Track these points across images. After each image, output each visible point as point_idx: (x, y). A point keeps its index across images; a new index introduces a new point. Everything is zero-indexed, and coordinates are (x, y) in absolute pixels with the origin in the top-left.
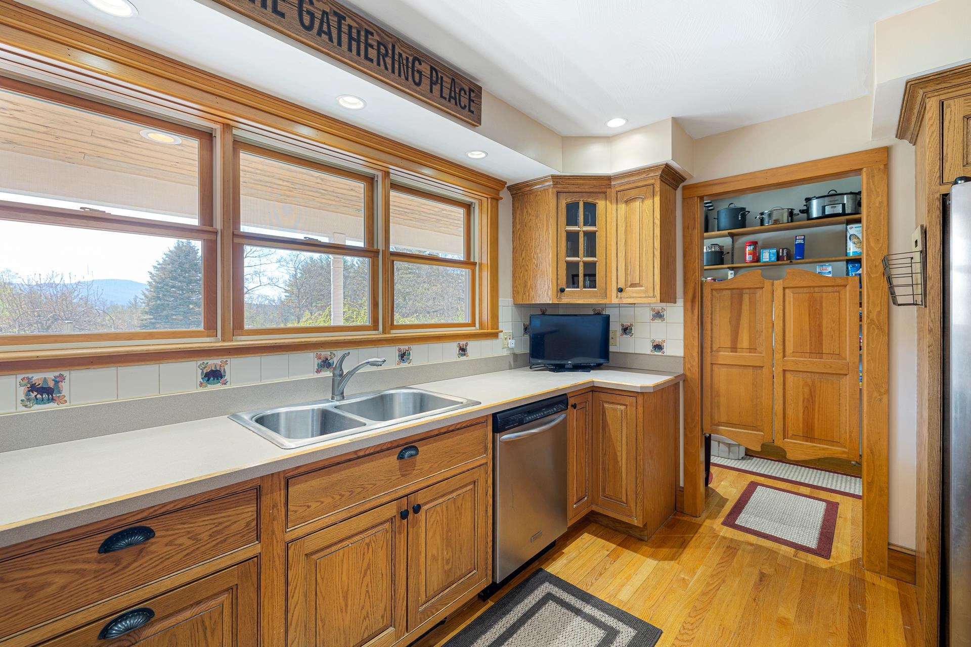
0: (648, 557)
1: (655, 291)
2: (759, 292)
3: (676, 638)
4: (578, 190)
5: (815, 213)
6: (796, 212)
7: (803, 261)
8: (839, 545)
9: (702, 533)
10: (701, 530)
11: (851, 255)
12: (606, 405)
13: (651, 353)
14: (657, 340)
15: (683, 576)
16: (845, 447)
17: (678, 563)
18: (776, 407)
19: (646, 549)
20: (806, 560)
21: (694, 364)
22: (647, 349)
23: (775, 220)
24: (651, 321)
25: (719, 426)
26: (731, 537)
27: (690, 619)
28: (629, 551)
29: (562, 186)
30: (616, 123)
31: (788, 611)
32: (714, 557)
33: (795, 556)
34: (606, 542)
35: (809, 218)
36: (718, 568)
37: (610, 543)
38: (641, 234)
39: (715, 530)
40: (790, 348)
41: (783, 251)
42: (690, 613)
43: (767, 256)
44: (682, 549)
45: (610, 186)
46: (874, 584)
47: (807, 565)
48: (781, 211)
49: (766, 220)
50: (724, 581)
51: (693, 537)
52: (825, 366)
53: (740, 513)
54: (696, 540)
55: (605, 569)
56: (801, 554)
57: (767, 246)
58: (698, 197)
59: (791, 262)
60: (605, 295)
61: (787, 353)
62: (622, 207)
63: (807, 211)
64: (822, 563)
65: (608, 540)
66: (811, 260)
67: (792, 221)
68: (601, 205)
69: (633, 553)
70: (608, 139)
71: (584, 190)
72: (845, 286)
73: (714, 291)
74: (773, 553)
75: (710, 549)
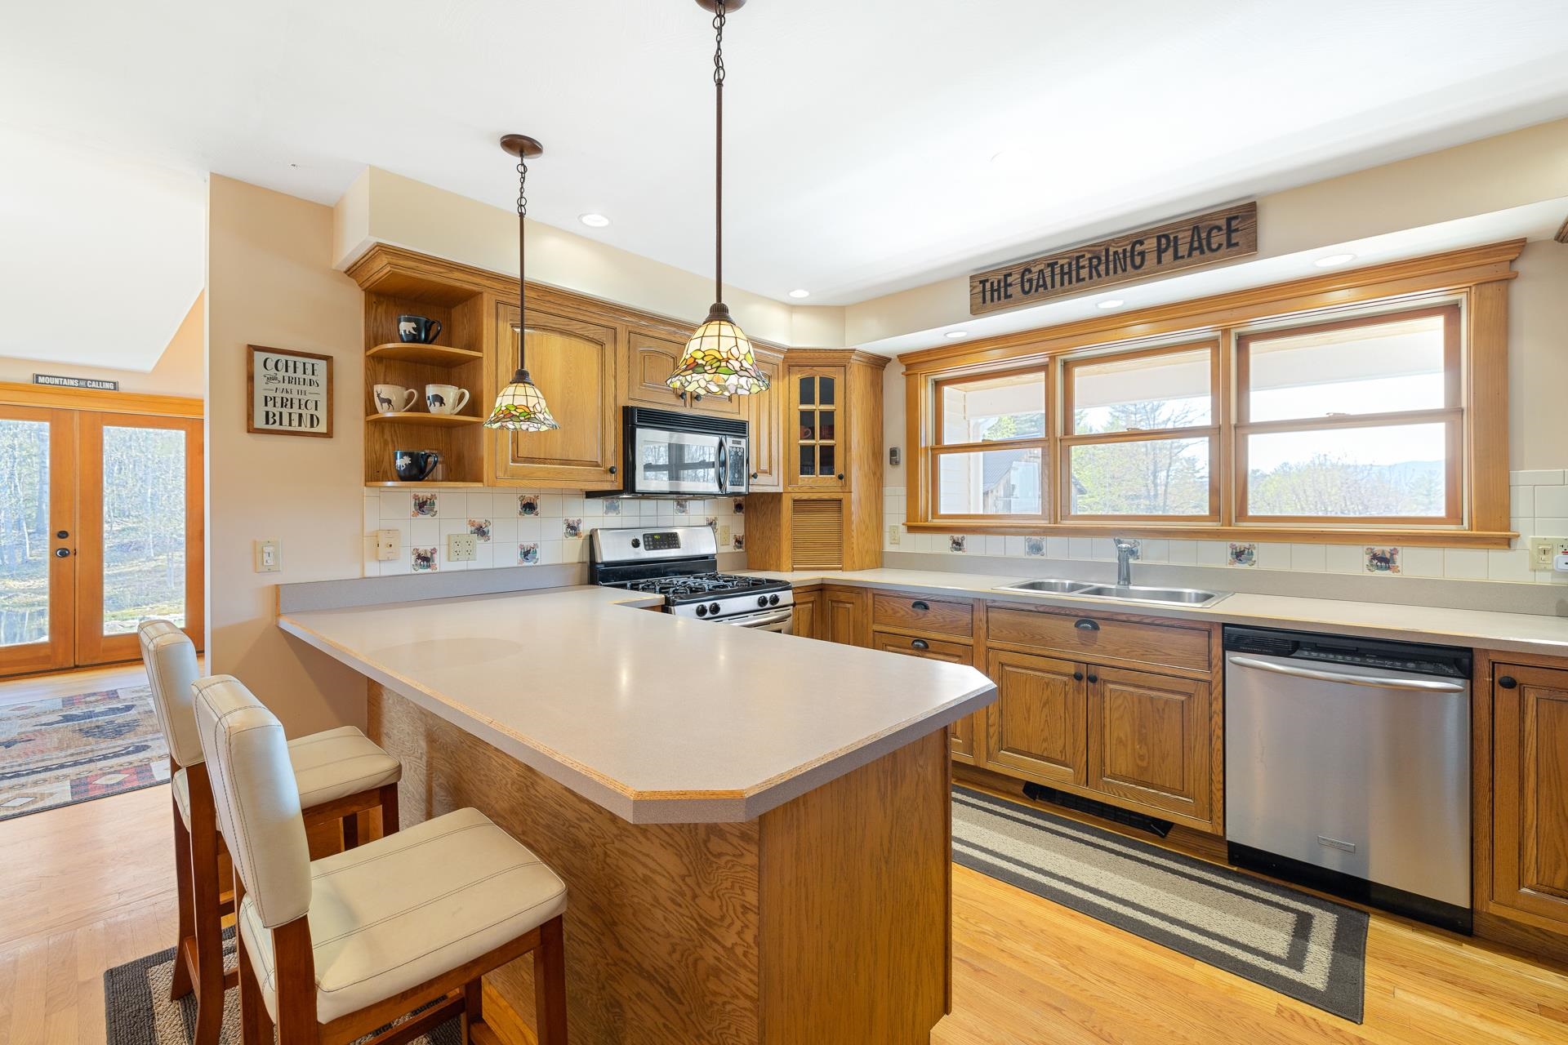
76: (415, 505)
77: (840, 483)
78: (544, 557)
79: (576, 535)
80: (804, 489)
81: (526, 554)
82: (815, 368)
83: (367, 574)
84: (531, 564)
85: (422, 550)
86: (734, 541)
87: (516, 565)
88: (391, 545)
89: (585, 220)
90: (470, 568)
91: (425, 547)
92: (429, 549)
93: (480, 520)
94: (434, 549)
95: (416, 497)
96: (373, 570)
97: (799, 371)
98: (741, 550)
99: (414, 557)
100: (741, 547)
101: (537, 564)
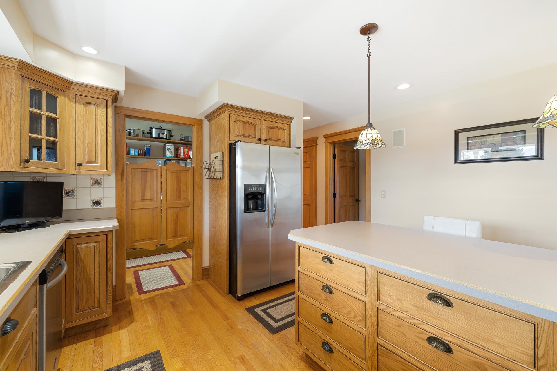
0: (119, 330)
1: (108, 167)
2: (155, 171)
3: (166, 347)
4: (42, 81)
5: (154, 136)
6: (146, 132)
7: (149, 157)
8: (184, 278)
9: (134, 304)
10: (132, 303)
11: (168, 157)
12: (79, 246)
13: (91, 208)
14: (95, 199)
15: (144, 325)
16: (188, 236)
17: (137, 322)
18: (163, 226)
19: (113, 328)
20: (179, 289)
21: (123, 211)
22: (88, 205)
23: (136, 134)
24: (91, 187)
25: (135, 243)
26: (147, 297)
27: (164, 337)
28: (106, 335)
29: (27, 72)
30: (89, 50)
31: (189, 308)
32: (148, 308)
33: (175, 290)
34: (85, 342)
35: (151, 137)
36: (155, 312)
37: (88, 341)
38: (97, 128)
39: (138, 299)
40: (169, 198)
41: (141, 151)
42: (162, 335)
43: (133, 152)
44: (132, 315)
45: (69, 88)
46: (201, 284)
47: (181, 290)
48: (140, 130)
49: (132, 133)
50: (161, 314)
51: (131, 308)
52: (182, 204)
53: (142, 286)
54: (134, 308)
55: (101, 353)
56: (176, 288)
57: (134, 147)
58: (125, 115)
59: (144, 157)
60: (64, 167)
61: (168, 200)
62: (81, 108)
63: (151, 133)
64: (184, 287)
65: (85, 340)
66: (153, 157)
67: (144, 137)
68: (61, 100)
69: (109, 334)
70: (74, 55)
71: (47, 83)
72: (189, 171)
73: (132, 169)
74: (168, 294)
75: (144, 307)
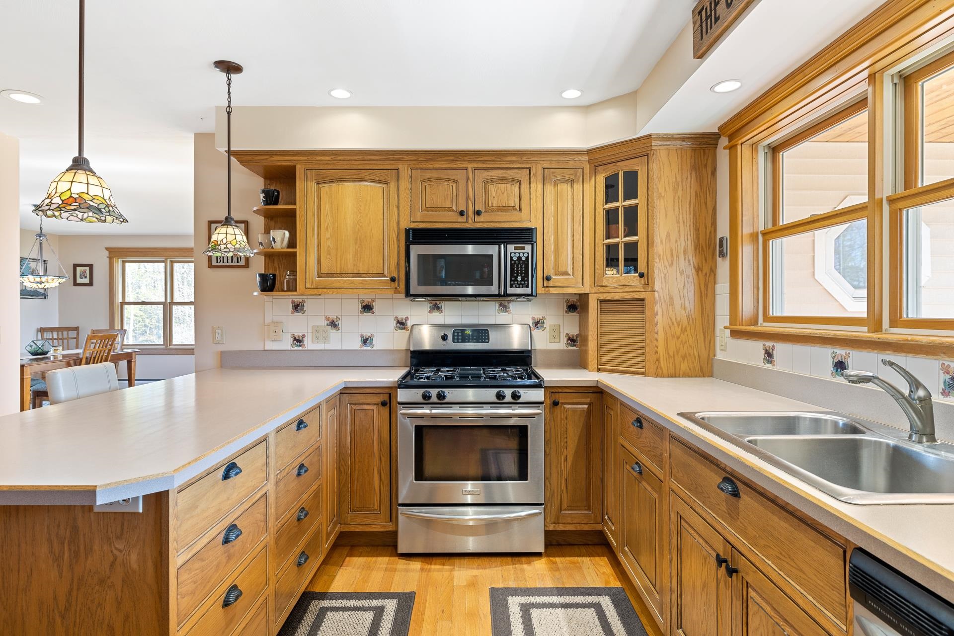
76: (293, 307)
77: (642, 281)
78: (379, 344)
79: (404, 328)
80: (608, 289)
81: (365, 341)
82: (619, 164)
83: (266, 348)
84: (369, 348)
85: (296, 335)
86: (566, 339)
87: (357, 348)
88: (275, 331)
89: (334, 93)
90: (326, 348)
91: (298, 333)
92: (301, 334)
93: (333, 317)
94: (304, 335)
95: (293, 302)
96: (269, 346)
97: (604, 170)
98: (575, 348)
99: (292, 339)
100: (575, 345)
101: (374, 348)
